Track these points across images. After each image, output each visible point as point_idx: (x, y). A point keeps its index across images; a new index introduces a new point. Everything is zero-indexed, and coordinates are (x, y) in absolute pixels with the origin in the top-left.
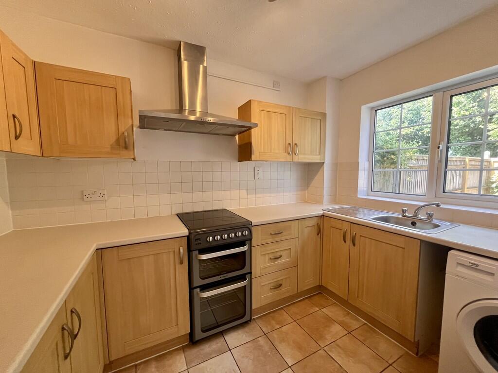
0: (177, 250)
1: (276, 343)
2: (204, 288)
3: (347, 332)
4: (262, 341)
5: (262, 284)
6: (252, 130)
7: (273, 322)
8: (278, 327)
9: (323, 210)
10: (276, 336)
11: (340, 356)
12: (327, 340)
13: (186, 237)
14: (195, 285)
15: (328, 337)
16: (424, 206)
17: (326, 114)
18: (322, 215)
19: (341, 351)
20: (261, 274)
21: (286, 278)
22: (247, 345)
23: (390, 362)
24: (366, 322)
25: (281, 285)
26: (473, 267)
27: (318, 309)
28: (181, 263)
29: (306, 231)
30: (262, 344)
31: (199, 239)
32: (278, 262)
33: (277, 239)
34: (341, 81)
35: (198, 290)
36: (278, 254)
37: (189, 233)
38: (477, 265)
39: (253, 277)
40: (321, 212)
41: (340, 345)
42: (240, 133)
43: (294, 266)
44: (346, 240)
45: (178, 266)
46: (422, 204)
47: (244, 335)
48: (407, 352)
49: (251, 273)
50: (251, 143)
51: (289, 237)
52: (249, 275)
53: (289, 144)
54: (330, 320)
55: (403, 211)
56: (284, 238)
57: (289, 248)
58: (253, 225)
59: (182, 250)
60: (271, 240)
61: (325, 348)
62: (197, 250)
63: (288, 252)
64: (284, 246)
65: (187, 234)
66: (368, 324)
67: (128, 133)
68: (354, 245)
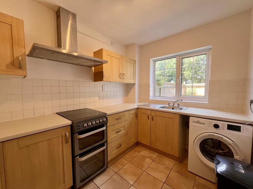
0: (64, 135)
1: (123, 176)
2: (82, 155)
3: (152, 161)
4: (115, 177)
5: (113, 146)
6: (103, 65)
7: (119, 166)
8: (121, 167)
9: (137, 106)
10: (122, 172)
11: (152, 172)
12: (145, 166)
13: (70, 126)
14: (76, 154)
15: (145, 165)
16: (176, 101)
17: (136, 61)
18: (137, 108)
19: (152, 170)
20: (112, 141)
21: (123, 141)
22: (108, 181)
23: (171, 168)
24: (158, 154)
25: (121, 145)
26: (198, 122)
27: (138, 153)
28: (67, 142)
29: (131, 116)
30: (116, 178)
31: (79, 126)
32: (120, 133)
33: (119, 121)
34: (142, 47)
35: (78, 157)
36: (120, 129)
37: (72, 123)
38: (199, 121)
39: (108, 143)
40: (137, 107)
41: (151, 167)
42: (95, 66)
43: (127, 134)
44: (149, 118)
45: (64, 145)
46: (175, 101)
47: (105, 177)
48: (175, 162)
49: (107, 141)
50: (102, 72)
51: (124, 120)
52: (106, 143)
53: (121, 74)
54: (144, 157)
55: (169, 104)
56: (122, 120)
57: (124, 125)
58: (108, 115)
59: (67, 134)
60: (116, 122)
61: (145, 171)
62: (77, 133)
63: (124, 127)
64: (122, 125)
65: (71, 124)
66: (159, 155)
67: (22, 58)
68: (153, 120)
